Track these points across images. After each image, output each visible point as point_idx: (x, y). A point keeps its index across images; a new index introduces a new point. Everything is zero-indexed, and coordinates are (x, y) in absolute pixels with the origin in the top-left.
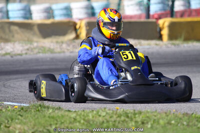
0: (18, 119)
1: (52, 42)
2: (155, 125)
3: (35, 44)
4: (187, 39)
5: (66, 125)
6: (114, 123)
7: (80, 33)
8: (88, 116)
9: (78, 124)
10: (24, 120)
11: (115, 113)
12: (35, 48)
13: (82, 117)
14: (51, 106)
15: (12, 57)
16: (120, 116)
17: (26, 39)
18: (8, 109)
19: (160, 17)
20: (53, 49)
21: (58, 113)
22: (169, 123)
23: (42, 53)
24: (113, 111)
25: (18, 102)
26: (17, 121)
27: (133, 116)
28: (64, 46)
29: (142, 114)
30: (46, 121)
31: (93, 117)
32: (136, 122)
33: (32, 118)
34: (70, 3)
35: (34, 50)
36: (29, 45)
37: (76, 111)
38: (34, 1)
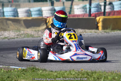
0: (22, 76)
1: (32, 31)
2: (106, 79)
3: (22, 32)
4: (113, 29)
7: (49, 25)
8: (64, 74)
10: (26, 77)
11: (80, 72)
12: (22, 34)
13: (61, 75)
14: (39, 68)
15: (9, 40)
16: (83, 74)
17: (17, 29)
18: (15, 70)
22: (114, 79)
23: (27, 37)
26: (21, 77)
27: (91, 75)
28: (40, 33)
29: (97, 73)
31: (67, 75)
32: (94, 78)
33: (31, 76)
34: (41, 7)
35: (22, 35)
36: (19, 32)
37: (56, 72)
38: (19, 6)
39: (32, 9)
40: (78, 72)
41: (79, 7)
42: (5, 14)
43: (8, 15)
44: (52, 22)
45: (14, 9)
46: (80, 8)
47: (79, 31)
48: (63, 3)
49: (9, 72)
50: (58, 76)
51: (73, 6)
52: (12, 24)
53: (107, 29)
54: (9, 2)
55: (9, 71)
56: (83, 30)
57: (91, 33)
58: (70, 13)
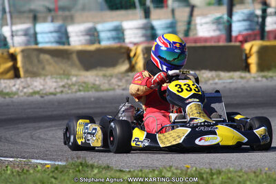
0: (52, 183)
1: (97, 76)
3: (74, 79)
7: (136, 63)
11: (184, 172)
12: (73, 84)
14: (96, 164)
15: (42, 97)
17: (62, 72)
18: (37, 169)
19: (246, 40)
20: (100, 86)
21: (105, 174)
23: (84, 91)
24: (181, 170)
25: (51, 160)
27: (209, 178)
28: (114, 80)
29: (222, 174)
34: (122, 21)
35: (72, 87)
36: (66, 81)
38: (71, 19)
39: (100, 27)
41: (207, 20)
42: (40, 38)
43: (47, 40)
44: (144, 54)
45: (60, 27)
46: (207, 23)
47: (205, 76)
48: (173, 11)
49: (25, 173)
51: (193, 18)
52: (51, 61)
53: (269, 69)
54: (50, 10)
55: (24, 171)
56: (214, 73)
57: (231, 80)
58: (187, 32)
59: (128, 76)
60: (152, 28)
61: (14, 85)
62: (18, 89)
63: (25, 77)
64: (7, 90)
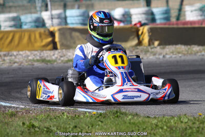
0: (99, 125)
5: (149, 131)
6: (197, 129)
7: (143, 39)
8: (169, 122)
9: (160, 130)
10: (105, 127)
11: (197, 119)
13: (164, 123)
16: (203, 122)
18: (86, 115)
26: (97, 126)
30: (127, 127)
31: (175, 123)
33: (113, 124)
34: (130, 8)
37: (155, 118)
38: (92, 6)
40: (194, 117)
41: (193, 8)
42: (69, 21)
43: (74, 22)
44: (149, 33)
45: (84, 13)
46: (196, 10)
47: (194, 49)
48: (167, 2)
50: (160, 126)
51: (183, 7)
52: (80, 37)
55: (76, 117)
56: (201, 48)
58: (178, 18)
59: (137, 49)
60: (152, 14)
61: (54, 55)
62: (57, 58)
63: (61, 49)
64: (48, 59)
